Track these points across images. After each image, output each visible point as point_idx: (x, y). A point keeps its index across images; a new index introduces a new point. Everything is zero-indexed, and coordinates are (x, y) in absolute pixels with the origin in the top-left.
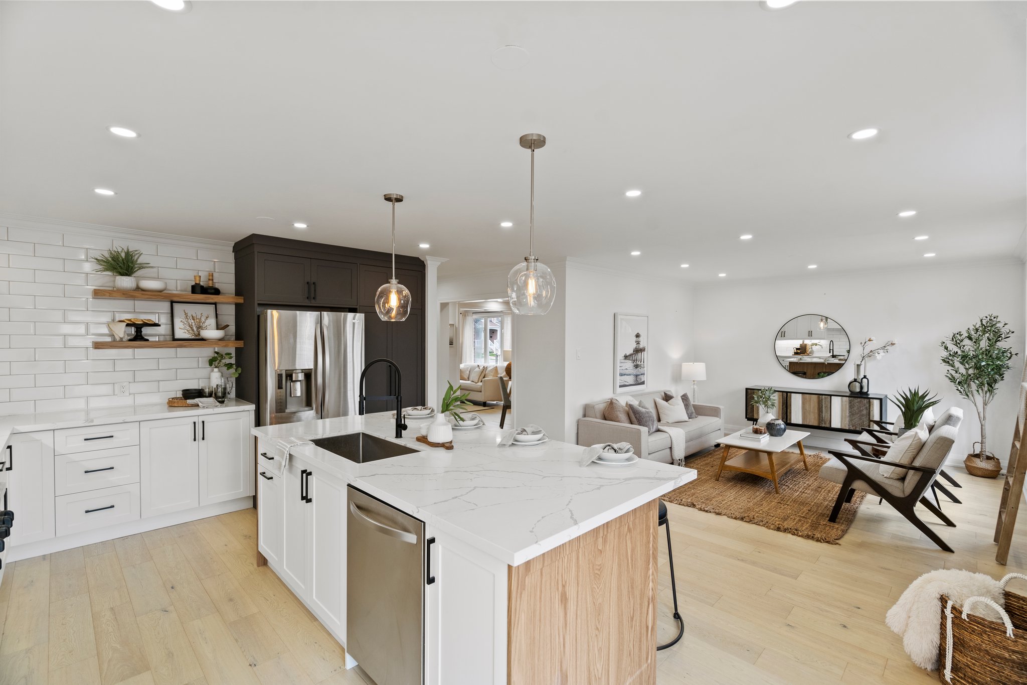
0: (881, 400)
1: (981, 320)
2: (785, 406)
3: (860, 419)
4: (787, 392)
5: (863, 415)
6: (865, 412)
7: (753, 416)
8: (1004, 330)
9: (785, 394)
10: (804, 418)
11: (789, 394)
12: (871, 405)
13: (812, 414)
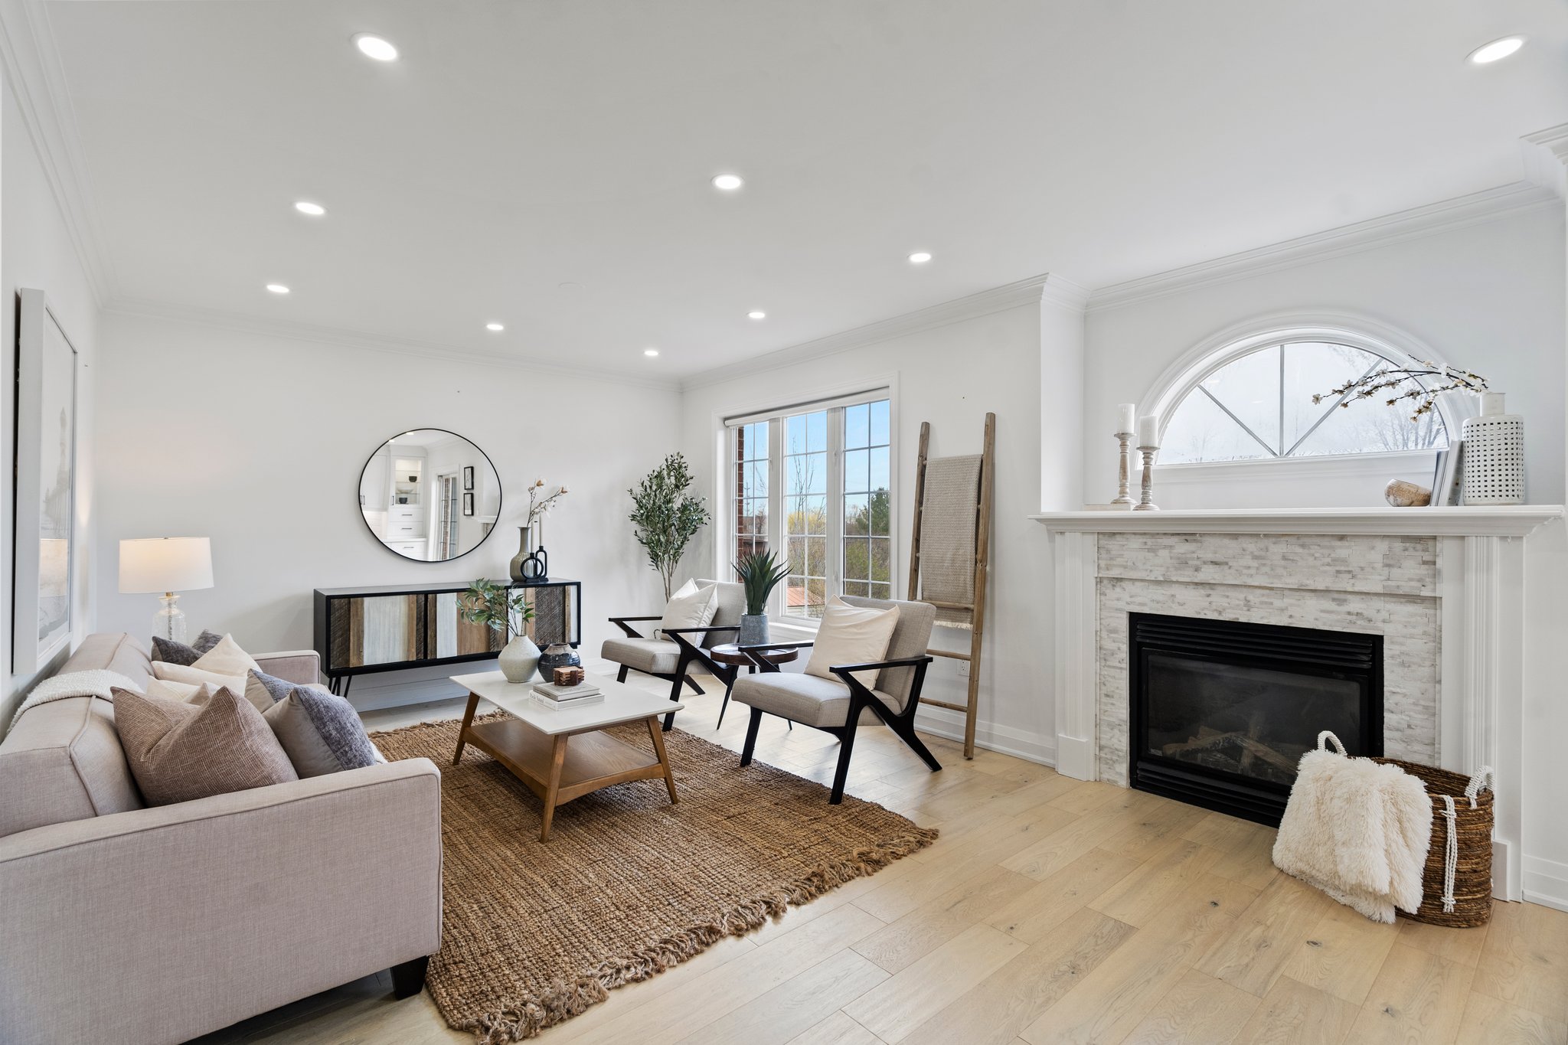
0: (578, 585)
1: (667, 460)
2: (422, 623)
3: (551, 624)
4: (426, 593)
5: (554, 617)
6: (557, 610)
7: (348, 661)
8: (689, 474)
9: (422, 597)
10: (461, 641)
11: (430, 596)
12: (567, 597)
13: (475, 631)
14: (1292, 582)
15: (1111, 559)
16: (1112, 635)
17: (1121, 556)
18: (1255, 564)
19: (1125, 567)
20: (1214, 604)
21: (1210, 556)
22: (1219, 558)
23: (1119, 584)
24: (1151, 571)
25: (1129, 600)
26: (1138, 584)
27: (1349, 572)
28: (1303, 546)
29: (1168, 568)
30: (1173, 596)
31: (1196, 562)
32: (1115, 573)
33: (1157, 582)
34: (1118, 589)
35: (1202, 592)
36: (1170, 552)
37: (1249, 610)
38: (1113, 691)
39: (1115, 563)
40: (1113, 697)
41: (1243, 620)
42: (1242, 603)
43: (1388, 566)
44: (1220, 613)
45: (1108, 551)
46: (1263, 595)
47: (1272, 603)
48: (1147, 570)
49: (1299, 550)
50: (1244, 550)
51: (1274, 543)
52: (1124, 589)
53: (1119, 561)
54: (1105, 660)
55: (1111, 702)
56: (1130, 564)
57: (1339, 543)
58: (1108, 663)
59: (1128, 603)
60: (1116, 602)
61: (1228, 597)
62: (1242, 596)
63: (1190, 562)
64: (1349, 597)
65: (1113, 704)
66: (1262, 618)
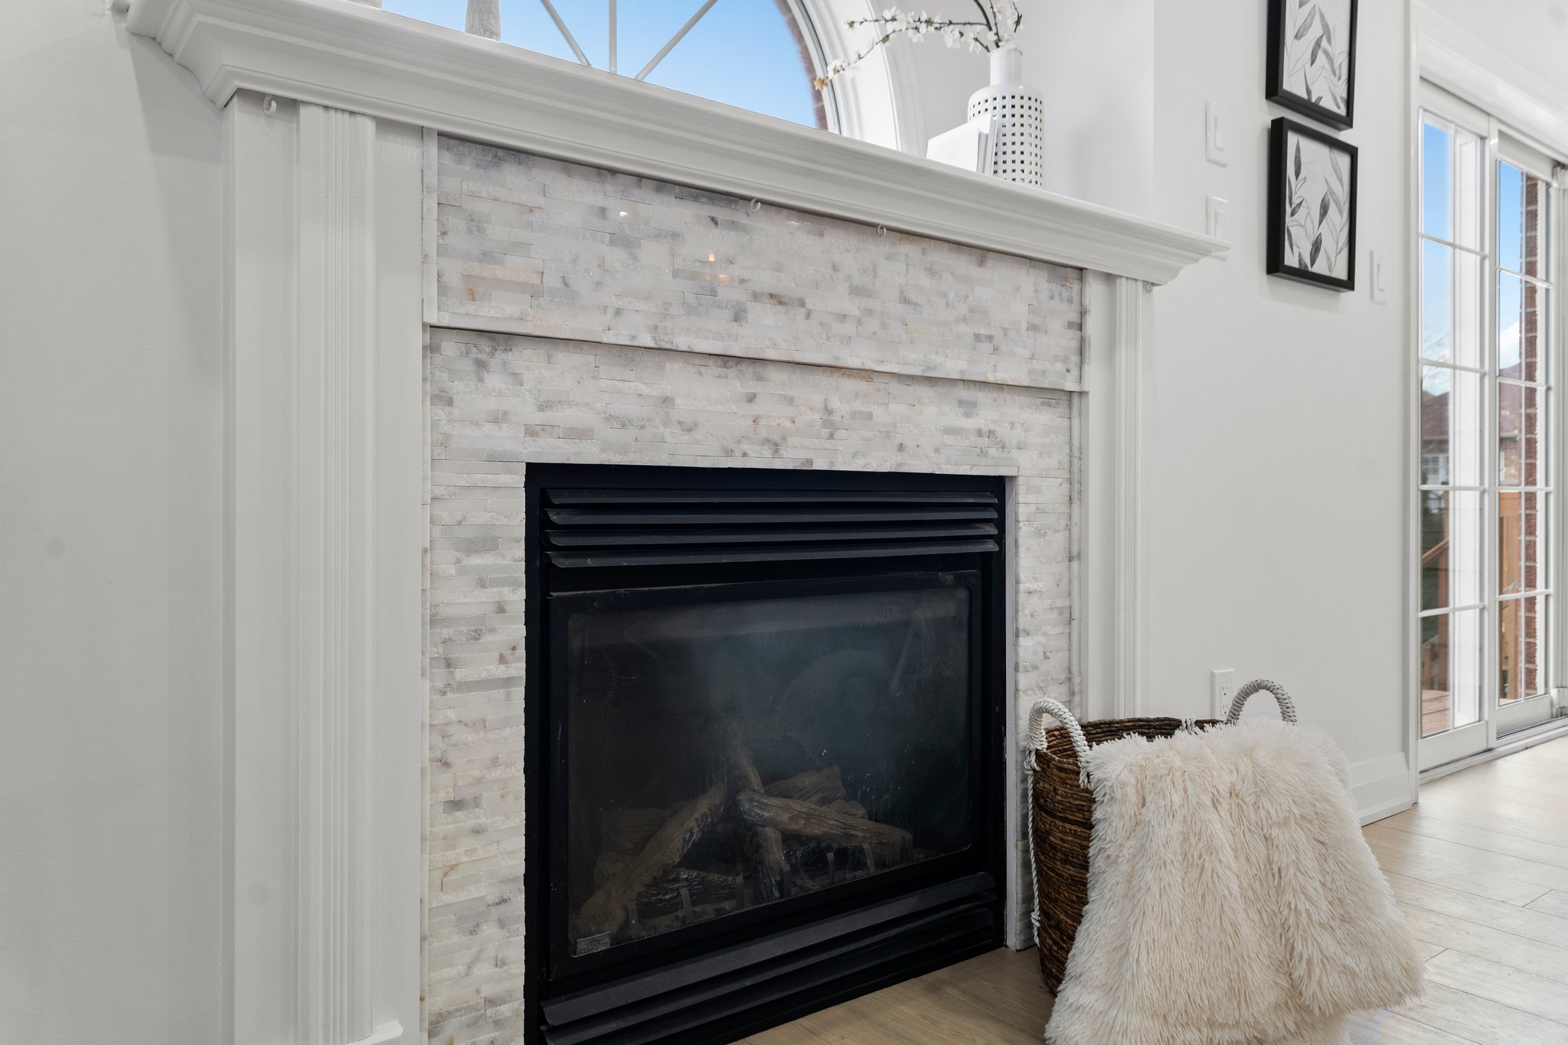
14: (912, 361)
15: (486, 256)
16: (476, 560)
17: (520, 247)
18: (853, 308)
19: (535, 293)
20: (763, 422)
21: (766, 280)
22: (786, 285)
23: (500, 356)
24: (618, 312)
25: (537, 418)
26: (565, 359)
27: (990, 338)
28: (931, 271)
29: (667, 305)
30: (666, 400)
31: (739, 295)
32: (494, 314)
33: (627, 352)
34: (495, 380)
35: (737, 383)
36: (673, 254)
37: (831, 436)
38: (479, 780)
39: (500, 272)
40: (476, 802)
41: (820, 464)
42: (817, 417)
43: (1033, 328)
44: (776, 448)
45: (476, 225)
46: (857, 395)
47: (870, 416)
48: (605, 309)
49: (925, 281)
50: (835, 268)
51: (888, 258)
52: (517, 378)
53: (514, 267)
54: (449, 664)
55: (472, 823)
56: (552, 281)
57: (976, 272)
58: (460, 674)
59: (531, 432)
60: (488, 428)
61: (791, 401)
62: (818, 399)
63: (724, 294)
64: (982, 396)
65: (477, 831)
66: (855, 455)
